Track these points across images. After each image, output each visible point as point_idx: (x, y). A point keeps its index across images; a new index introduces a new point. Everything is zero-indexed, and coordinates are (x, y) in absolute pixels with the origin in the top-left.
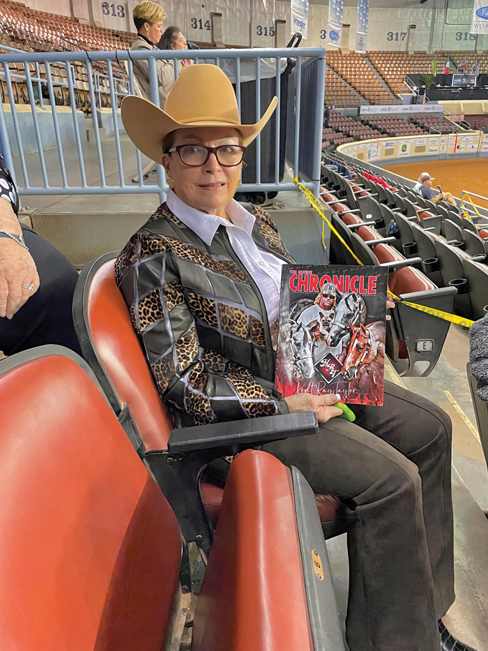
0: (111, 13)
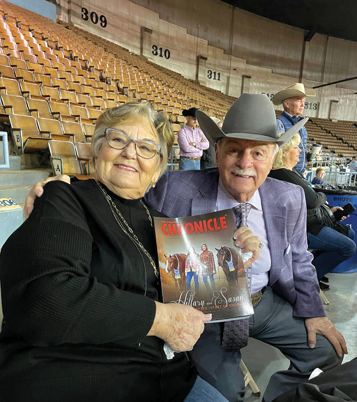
0: (309, 107)
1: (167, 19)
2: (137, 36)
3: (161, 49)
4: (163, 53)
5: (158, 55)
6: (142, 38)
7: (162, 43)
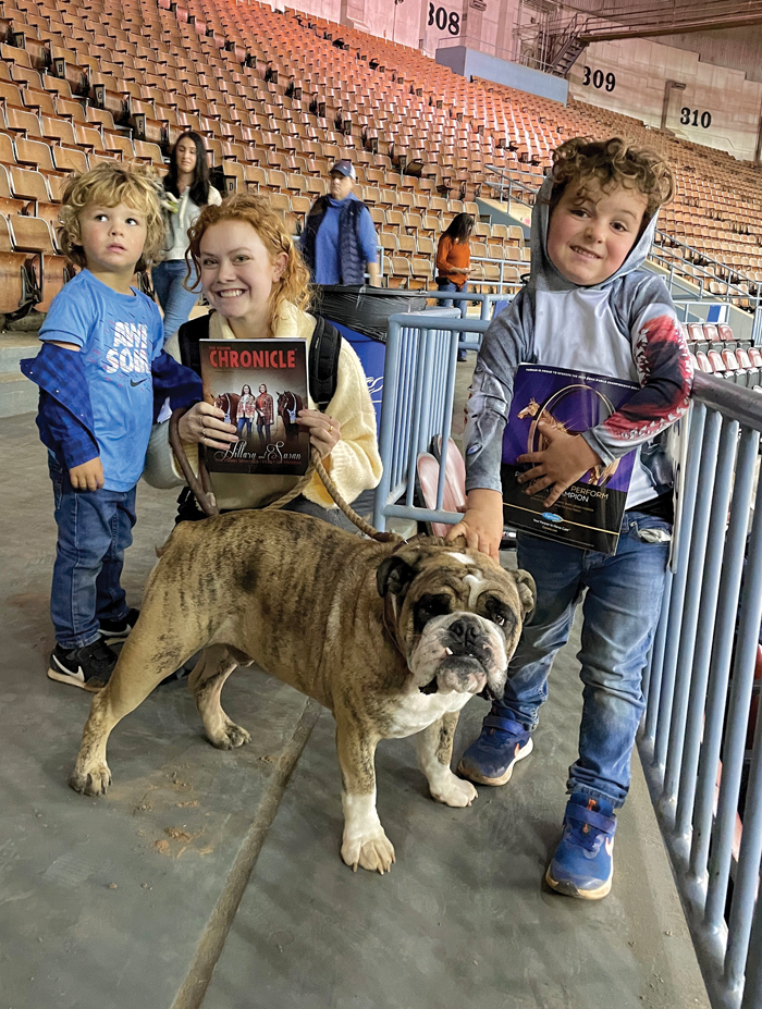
1: (712, 61)
2: (658, 98)
3: (696, 113)
4: (699, 120)
5: (690, 124)
6: (666, 100)
7: (697, 102)
